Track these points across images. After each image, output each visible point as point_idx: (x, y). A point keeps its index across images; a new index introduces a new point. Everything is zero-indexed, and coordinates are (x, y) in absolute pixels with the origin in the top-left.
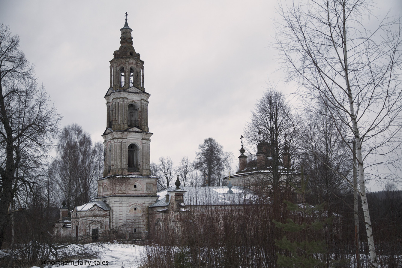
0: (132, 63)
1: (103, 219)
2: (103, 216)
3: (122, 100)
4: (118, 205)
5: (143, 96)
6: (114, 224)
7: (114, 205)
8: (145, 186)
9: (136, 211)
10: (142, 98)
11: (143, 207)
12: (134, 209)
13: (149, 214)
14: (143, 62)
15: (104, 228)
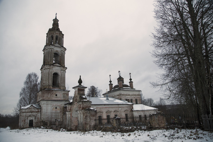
0: (57, 33)
1: (36, 114)
2: (36, 112)
3: (51, 50)
4: (45, 105)
5: (62, 49)
6: (43, 116)
7: (43, 106)
8: (62, 95)
9: (57, 109)
10: (62, 50)
11: (61, 107)
12: (55, 108)
13: (64, 111)
14: (63, 35)
15: (37, 119)
